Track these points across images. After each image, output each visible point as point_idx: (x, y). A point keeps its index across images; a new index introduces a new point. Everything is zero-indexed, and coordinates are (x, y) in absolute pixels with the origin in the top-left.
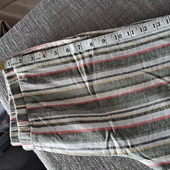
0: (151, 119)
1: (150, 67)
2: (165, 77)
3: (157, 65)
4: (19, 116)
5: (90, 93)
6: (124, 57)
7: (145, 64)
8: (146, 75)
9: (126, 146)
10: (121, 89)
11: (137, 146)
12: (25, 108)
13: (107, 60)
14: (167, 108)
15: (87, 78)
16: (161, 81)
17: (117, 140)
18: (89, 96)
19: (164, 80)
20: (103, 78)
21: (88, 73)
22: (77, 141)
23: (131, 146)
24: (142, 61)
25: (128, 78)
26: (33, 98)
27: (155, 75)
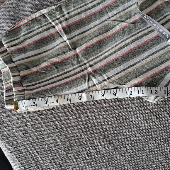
0: (120, 54)
1: (114, 15)
2: (127, 20)
3: (119, 12)
4: (14, 83)
5: (71, 48)
6: (93, 14)
7: (110, 14)
8: (112, 23)
9: (104, 80)
10: (94, 39)
11: (112, 77)
12: (19, 75)
13: (80, 19)
14: (131, 43)
15: (67, 37)
16: (124, 24)
17: (95, 78)
18: (70, 52)
19: (126, 22)
20: (79, 34)
21: (66, 33)
22: (64, 90)
23: (107, 78)
24: (107, 12)
25: (99, 29)
26: (25, 66)
27: (119, 21)
